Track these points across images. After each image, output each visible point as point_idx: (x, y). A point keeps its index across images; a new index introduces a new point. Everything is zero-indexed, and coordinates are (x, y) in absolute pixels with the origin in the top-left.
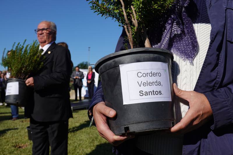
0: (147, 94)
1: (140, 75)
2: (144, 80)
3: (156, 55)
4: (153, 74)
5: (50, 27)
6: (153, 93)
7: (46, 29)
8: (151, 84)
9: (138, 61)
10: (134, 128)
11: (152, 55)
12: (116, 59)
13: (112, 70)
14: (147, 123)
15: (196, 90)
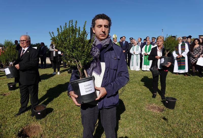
0: (88, 91)
1: (85, 86)
2: (87, 87)
3: (89, 79)
4: (89, 85)
5: (27, 39)
6: (90, 91)
7: (25, 41)
8: (88, 88)
9: (84, 82)
10: (85, 102)
11: (88, 79)
12: (77, 82)
13: (76, 85)
14: (89, 100)
15: (101, 87)
